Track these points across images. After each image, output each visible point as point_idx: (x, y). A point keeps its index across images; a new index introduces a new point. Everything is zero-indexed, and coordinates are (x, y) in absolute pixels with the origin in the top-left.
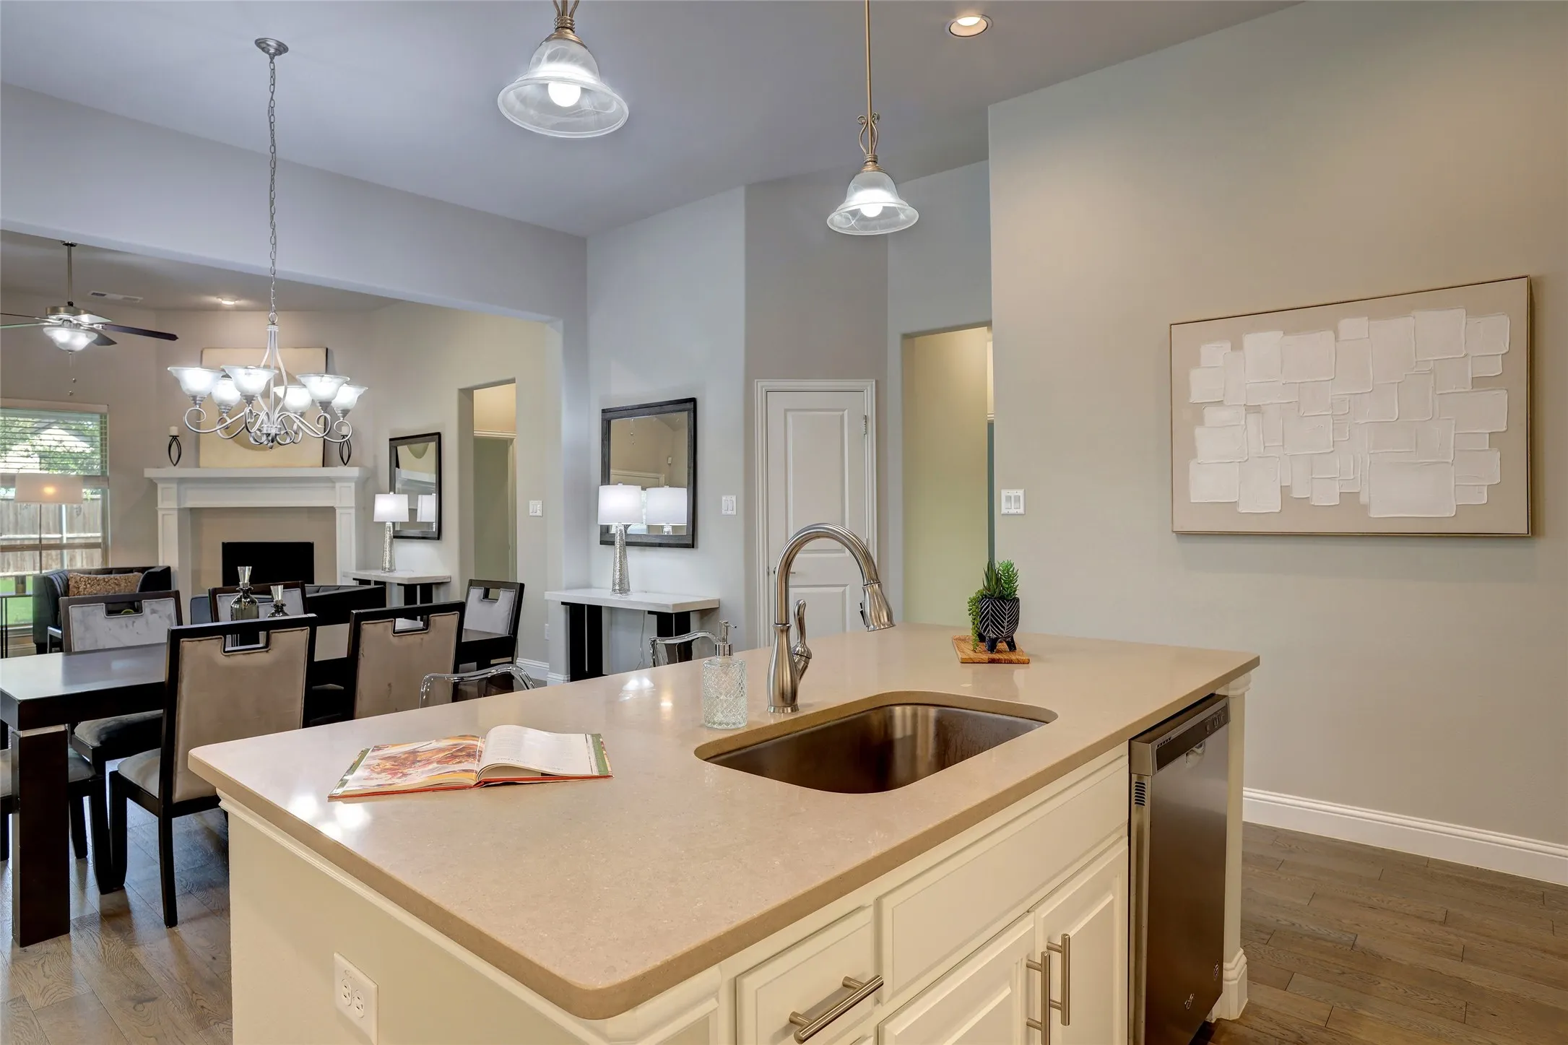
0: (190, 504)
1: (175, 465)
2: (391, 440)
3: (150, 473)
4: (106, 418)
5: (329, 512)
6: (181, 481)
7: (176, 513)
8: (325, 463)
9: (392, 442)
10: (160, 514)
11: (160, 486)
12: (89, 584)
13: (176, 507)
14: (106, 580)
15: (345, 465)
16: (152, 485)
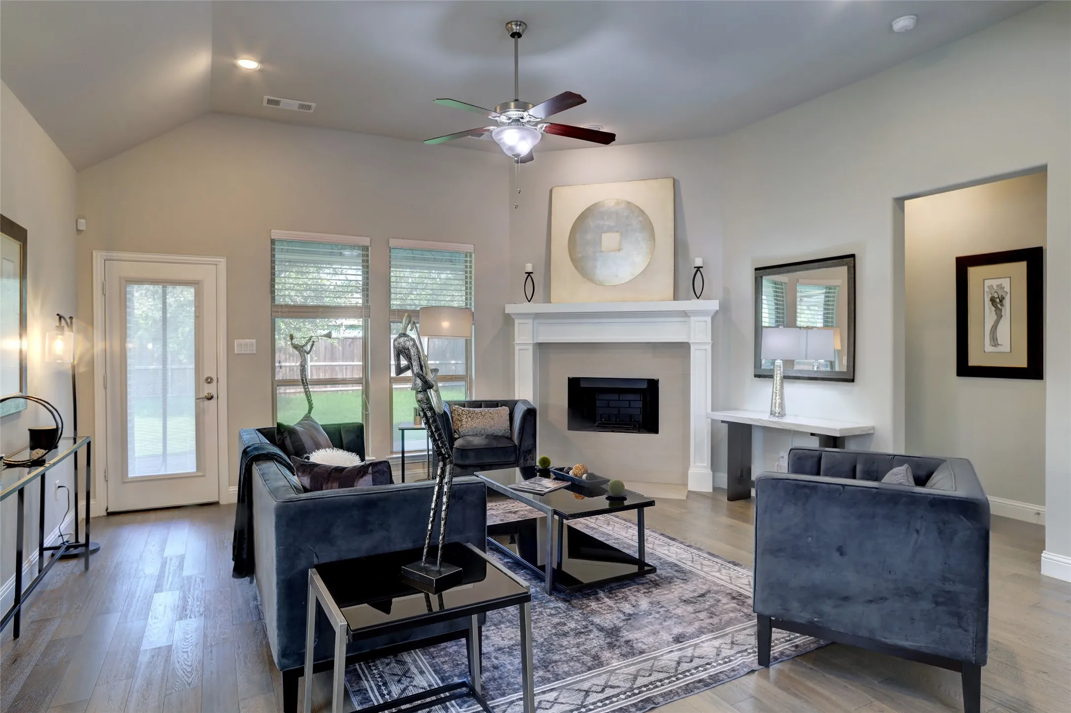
0: (542, 339)
1: (529, 301)
2: (756, 269)
3: (510, 309)
4: (471, 256)
5: (682, 349)
6: (537, 316)
7: (531, 348)
8: (676, 297)
9: (757, 271)
10: (517, 348)
11: (517, 322)
12: (470, 417)
13: (532, 342)
14: (483, 414)
15: (698, 298)
16: (509, 320)
